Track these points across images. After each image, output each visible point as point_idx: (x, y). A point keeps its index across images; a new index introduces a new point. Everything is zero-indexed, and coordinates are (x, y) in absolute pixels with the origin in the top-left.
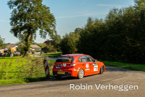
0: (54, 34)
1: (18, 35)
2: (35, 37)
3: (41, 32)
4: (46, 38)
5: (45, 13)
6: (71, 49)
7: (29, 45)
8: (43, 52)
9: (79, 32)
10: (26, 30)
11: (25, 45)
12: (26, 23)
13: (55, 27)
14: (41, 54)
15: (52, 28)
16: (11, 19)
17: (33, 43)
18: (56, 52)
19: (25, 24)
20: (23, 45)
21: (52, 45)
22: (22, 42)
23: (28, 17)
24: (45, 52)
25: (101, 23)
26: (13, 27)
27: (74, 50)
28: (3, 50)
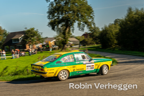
0: (93, 26)
1: (55, 29)
2: (73, 30)
3: (79, 24)
4: (84, 30)
5: (83, 5)
6: (110, 41)
7: (67, 38)
8: (81, 46)
9: (119, 23)
10: (64, 23)
11: (63, 39)
12: (64, 15)
13: (93, 19)
14: (79, 47)
15: (90, 20)
16: (48, 12)
17: (71, 36)
18: (95, 44)
19: (62, 17)
20: (61, 38)
21: (91, 38)
22: (60, 35)
23: (65, 9)
24: (84, 45)
25: (142, 13)
26: (50, 20)
27: (114, 43)
28: (41, 44)
